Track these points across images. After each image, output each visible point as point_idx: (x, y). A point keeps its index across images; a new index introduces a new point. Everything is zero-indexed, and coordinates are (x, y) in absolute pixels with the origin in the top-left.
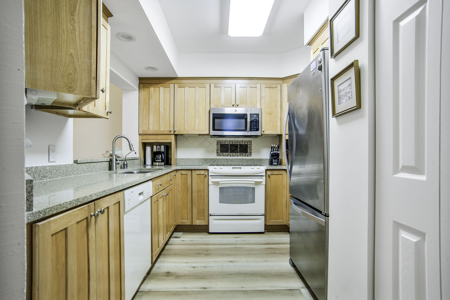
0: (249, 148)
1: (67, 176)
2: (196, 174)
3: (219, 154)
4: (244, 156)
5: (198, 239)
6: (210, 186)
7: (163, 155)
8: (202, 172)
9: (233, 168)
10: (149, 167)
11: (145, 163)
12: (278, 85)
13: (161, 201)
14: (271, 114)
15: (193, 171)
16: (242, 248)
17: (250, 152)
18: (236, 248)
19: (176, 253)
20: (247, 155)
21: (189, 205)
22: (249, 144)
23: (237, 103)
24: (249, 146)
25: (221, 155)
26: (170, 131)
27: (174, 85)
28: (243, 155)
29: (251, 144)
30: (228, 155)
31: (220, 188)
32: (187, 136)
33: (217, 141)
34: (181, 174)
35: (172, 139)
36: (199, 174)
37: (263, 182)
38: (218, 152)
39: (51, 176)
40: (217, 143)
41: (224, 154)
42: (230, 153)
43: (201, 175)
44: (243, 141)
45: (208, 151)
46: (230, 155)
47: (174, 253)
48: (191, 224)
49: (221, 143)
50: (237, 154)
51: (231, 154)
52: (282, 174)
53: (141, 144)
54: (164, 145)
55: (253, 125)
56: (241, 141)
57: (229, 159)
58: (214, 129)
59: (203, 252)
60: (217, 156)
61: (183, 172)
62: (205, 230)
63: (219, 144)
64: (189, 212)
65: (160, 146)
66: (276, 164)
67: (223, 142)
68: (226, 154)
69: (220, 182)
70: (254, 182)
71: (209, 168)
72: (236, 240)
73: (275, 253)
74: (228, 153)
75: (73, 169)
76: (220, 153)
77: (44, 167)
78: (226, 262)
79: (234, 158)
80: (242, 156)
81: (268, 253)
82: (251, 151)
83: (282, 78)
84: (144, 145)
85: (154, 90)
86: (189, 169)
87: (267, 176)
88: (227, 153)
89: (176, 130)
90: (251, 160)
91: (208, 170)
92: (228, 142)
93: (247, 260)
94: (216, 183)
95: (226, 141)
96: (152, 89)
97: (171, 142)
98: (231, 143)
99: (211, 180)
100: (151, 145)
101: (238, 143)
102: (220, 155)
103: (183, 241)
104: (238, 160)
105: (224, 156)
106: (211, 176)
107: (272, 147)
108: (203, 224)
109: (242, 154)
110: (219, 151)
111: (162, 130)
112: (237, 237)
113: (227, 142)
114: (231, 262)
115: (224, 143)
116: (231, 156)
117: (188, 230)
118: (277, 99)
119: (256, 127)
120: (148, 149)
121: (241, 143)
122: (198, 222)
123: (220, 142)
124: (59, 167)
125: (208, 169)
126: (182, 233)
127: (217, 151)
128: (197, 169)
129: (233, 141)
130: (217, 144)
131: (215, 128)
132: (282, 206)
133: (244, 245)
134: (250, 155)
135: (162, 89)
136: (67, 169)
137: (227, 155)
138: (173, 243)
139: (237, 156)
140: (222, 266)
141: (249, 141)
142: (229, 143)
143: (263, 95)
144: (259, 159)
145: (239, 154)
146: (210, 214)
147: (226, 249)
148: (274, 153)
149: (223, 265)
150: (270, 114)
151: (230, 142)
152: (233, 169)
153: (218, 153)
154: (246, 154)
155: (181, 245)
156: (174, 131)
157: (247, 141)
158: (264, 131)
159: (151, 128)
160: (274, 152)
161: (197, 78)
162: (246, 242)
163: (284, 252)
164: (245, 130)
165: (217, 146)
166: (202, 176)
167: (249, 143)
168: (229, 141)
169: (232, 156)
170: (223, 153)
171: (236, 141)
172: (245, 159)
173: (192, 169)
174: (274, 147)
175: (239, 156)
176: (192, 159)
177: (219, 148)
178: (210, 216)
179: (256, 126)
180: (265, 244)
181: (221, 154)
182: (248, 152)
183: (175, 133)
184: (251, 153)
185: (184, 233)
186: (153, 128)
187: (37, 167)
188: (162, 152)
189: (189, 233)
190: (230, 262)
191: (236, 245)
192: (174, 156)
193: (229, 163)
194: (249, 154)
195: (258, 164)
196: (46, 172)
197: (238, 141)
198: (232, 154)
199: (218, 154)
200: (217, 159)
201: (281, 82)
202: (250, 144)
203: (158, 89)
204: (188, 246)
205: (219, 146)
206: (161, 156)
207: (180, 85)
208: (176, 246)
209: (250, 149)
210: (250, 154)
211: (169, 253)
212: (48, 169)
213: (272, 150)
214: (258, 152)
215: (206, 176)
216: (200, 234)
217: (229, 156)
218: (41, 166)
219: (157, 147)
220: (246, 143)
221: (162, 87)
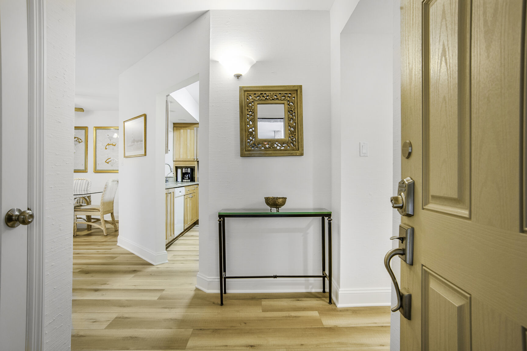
11: (177, 180)
13: (189, 199)
26: (194, 159)
35: (195, 164)
53: (175, 168)
54: (190, 168)
65: (187, 169)
84: (177, 168)
85: (183, 131)
96: (182, 131)
97: (195, 166)
100: (181, 168)
111: (189, 158)
120: (179, 171)
135: (189, 131)
159: (181, 157)
183: (197, 160)
186: (182, 157)
188: (189, 173)
192: (197, 175)
203: (186, 131)
206: (188, 175)
219: (185, 170)
221: (189, 129)
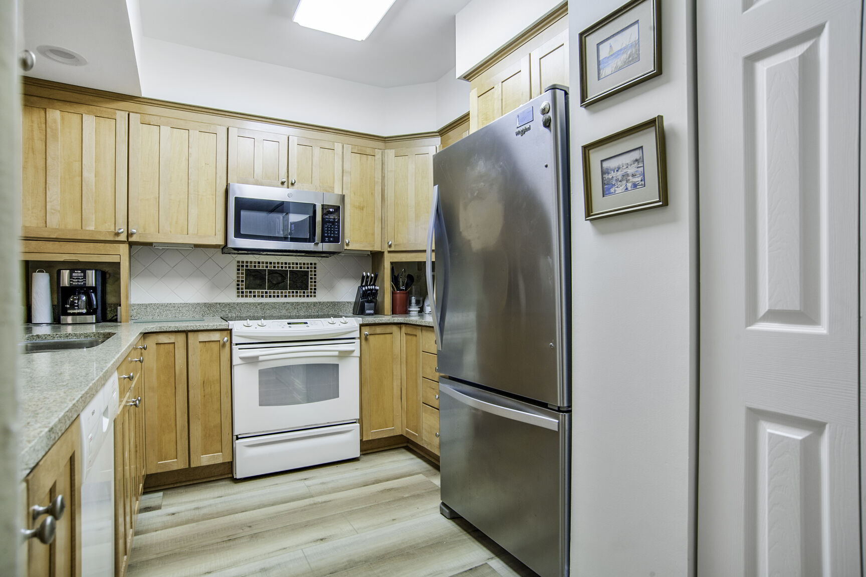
0: (311, 278)
2: (200, 342)
3: (242, 292)
4: (300, 296)
5: (212, 502)
6: (236, 370)
7: (93, 295)
8: (216, 336)
9: (289, 324)
10: (43, 330)
11: (29, 318)
12: (376, 150)
14: (363, 209)
15: (190, 334)
16: (331, 502)
17: (313, 287)
18: (315, 504)
19: (167, 553)
20: (306, 294)
21: (181, 421)
22: (311, 271)
23: (292, 179)
24: (311, 275)
25: (248, 294)
26: (117, 234)
27: (129, 115)
28: (299, 294)
29: (315, 271)
30: (264, 294)
31: (262, 373)
32: (161, 248)
33: (238, 262)
34: (156, 344)
35: (122, 254)
36: (205, 342)
37: (355, 351)
38: (240, 287)
40: (238, 266)
41: (254, 292)
42: (268, 291)
43: (211, 343)
44: (297, 264)
45: (216, 285)
46: (268, 294)
47: (159, 556)
48: (187, 467)
49: (247, 266)
50: (286, 292)
51: (270, 292)
52: (392, 333)
53: (19, 266)
54: (96, 271)
55: (328, 230)
56: (293, 264)
57: (267, 304)
58: (238, 234)
59: (242, 531)
60: (238, 296)
61: (163, 339)
62: (221, 475)
63: (243, 270)
64: (181, 438)
65: (84, 271)
66: (372, 312)
67: (253, 264)
68: (258, 292)
69: (261, 358)
70: (336, 353)
71: (233, 325)
72: (308, 487)
73: (403, 498)
74: (264, 291)
76: (244, 290)
78: (311, 544)
79: (280, 301)
80: (297, 296)
81: (389, 502)
82: (315, 286)
83: (386, 138)
84: (30, 268)
85: (63, 118)
86: (180, 329)
87: (363, 337)
88: (261, 291)
89: (135, 231)
90: (315, 304)
91: (229, 331)
92: (265, 265)
93: (355, 527)
94: (252, 361)
95: (259, 263)
97: (119, 263)
98: (271, 267)
99: (238, 353)
100: (52, 268)
101: (288, 269)
102: (245, 294)
103: (174, 514)
104: (288, 306)
105: (255, 296)
106: (237, 344)
107: (363, 277)
108: (220, 461)
109: (297, 292)
110: (242, 285)
111: (92, 228)
112: (305, 479)
113: (261, 265)
114: (322, 540)
115: (255, 266)
116: (270, 296)
117: (176, 483)
118: (375, 177)
119: (334, 233)
120: (42, 282)
121: (293, 267)
122: (205, 460)
123: (245, 264)
125: (230, 328)
126: (161, 494)
127: (238, 285)
128: (202, 328)
129: (274, 263)
130: (238, 270)
131: (242, 233)
132: (393, 397)
133: (330, 493)
134: (313, 294)
135: (89, 121)
137: (261, 294)
138: (145, 528)
139: (286, 296)
140: (306, 557)
141: (311, 264)
142: (267, 267)
143: (347, 167)
144: (332, 302)
145: (289, 292)
146: (237, 436)
147: (294, 511)
148: (369, 290)
149: (306, 554)
150: (361, 208)
151: (269, 265)
152: (290, 327)
153: (240, 291)
154: (304, 293)
155: (172, 527)
156: (129, 235)
157: (308, 264)
158: (349, 242)
159: (53, 222)
160: (369, 287)
161: (191, 108)
162: (330, 485)
163: (418, 492)
164: (311, 239)
165: (238, 273)
166: (215, 347)
167: (311, 268)
168: (267, 263)
169: (274, 296)
170: (252, 290)
171: (282, 263)
172: (303, 303)
173: (189, 329)
174: (368, 277)
175: (289, 296)
176: (174, 306)
177: (242, 277)
178: (238, 438)
179: (334, 231)
180: (374, 484)
181: (246, 292)
182: (309, 287)
183: (130, 240)
184: (315, 289)
185: (166, 492)
186: (58, 222)
188: (91, 288)
189: (180, 490)
190: (318, 543)
191: (312, 496)
192: (127, 298)
193: (268, 311)
194: (311, 292)
195: (330, 313)
197: (286, 263)
198: (274, 292)
199: (240, 293)
200: (238, 304)
201: (380, 144)
202: (313, 269)
203: (75, 118)
204: (194, 524)
205: (242, 274)
206: (84, 298)
207: (147, 119)
208: (157, 532)
209: (313, 280)
210: (313, 291)
211: (144, 558)
213: (364, 284)
214: (330, 287)
215: (224, 345)
216: (211, 487)
217: (266, 297)
219: (74, 274)
220: (304, 268)
221: (89, 113)
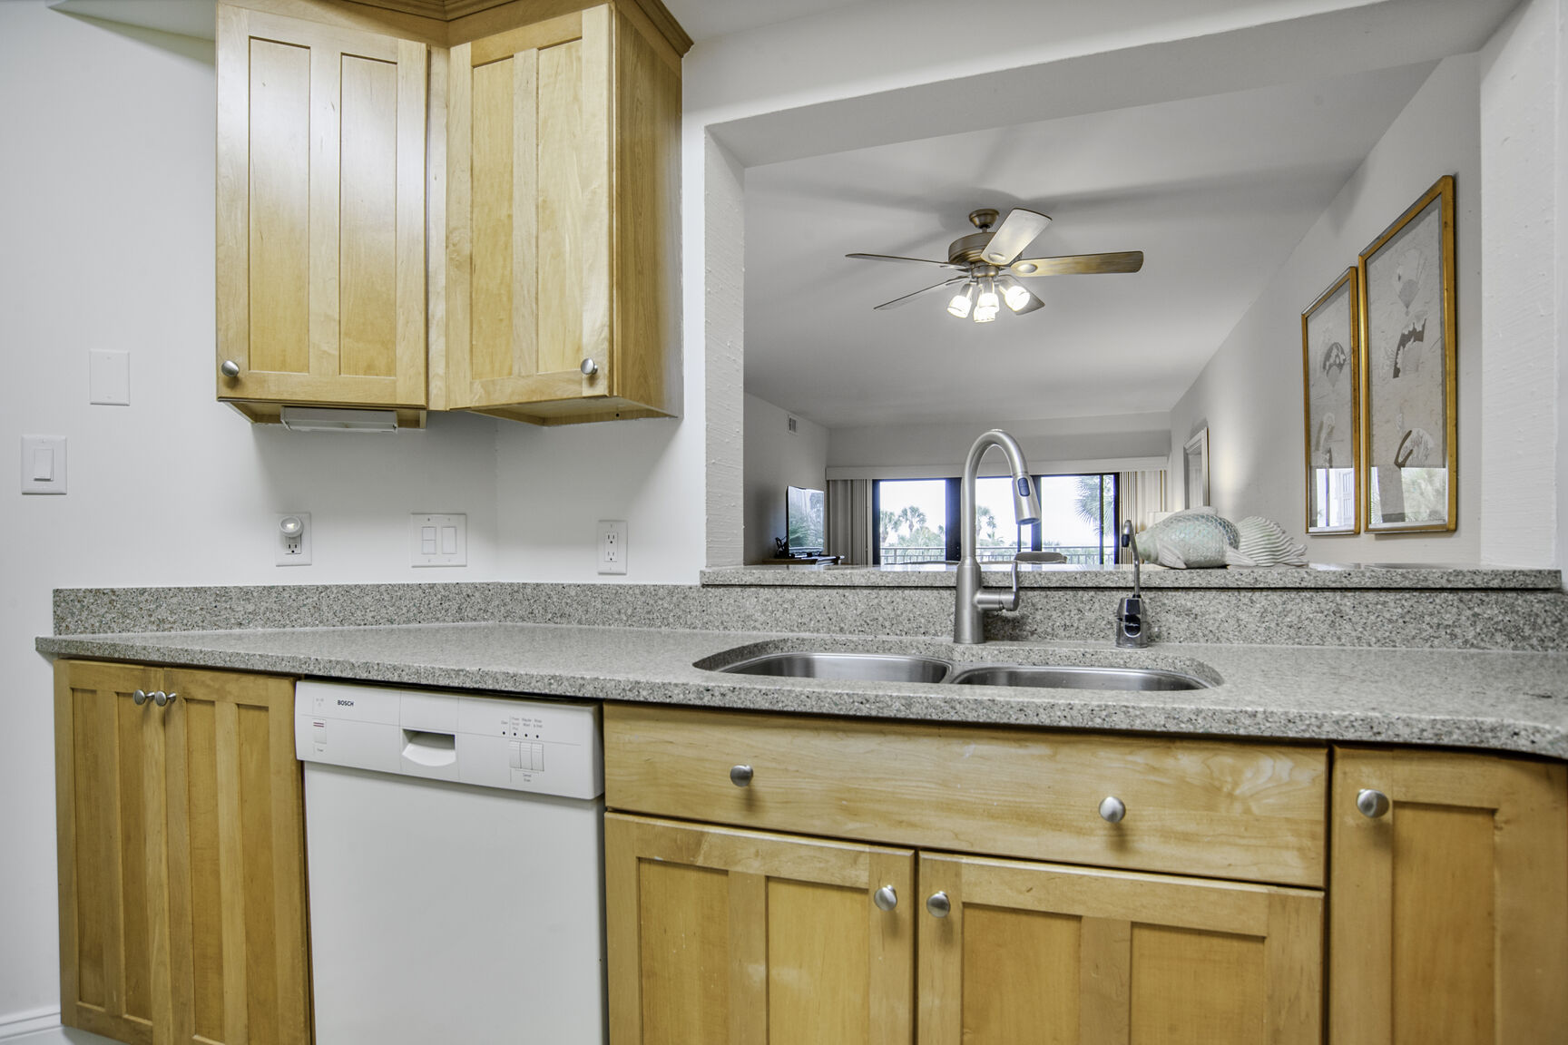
1: (650, 626)
39: (584, 618)
75: (682, 606)
77: (561, 587)
124: (614, 591)
136: (651, 602)
187: (538, 585)
196: (567, 604)
212: (573, 593)
218: (552, 585)
